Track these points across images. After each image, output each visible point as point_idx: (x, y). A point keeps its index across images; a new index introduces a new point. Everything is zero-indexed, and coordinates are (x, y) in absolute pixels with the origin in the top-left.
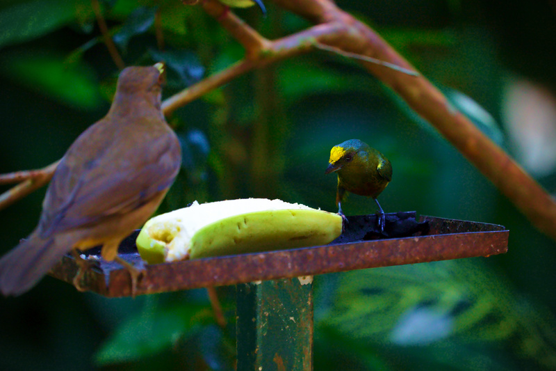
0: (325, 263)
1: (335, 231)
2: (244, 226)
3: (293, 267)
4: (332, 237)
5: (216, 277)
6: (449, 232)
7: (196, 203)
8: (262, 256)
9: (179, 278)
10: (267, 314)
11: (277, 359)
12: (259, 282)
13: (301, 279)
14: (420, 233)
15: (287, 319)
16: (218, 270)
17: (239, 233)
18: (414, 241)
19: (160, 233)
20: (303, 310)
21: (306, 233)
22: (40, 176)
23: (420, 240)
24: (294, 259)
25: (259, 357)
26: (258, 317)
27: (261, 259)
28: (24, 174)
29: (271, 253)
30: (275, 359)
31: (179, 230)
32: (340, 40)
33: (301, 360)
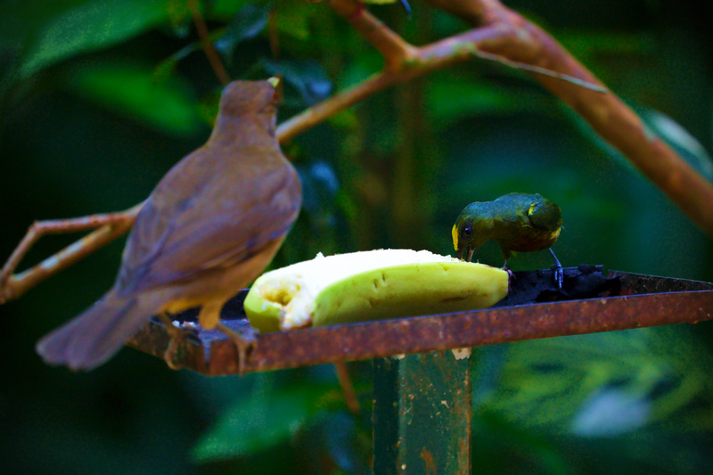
0: (486, 331)
1: (500, 291)
2: (383, 284)
3: (445, 336)
4: (495, 299)
5: (346, 350)
6: (646, 291)
7: (320, 255)
8: (405, 322)
9: (300, 351)
10: (412, 396)
11: (425, 455)
12: (401, 357)
13: (455, 352)
14: (608, 292)
15: (438, 403)
16: (348, 340)
17: (376, 293)
18: (601, 304)
19: (275, 293)
20: (459, 392)
21: (462, 292)
22: (121, 221)
23: (608, 302)
24: (446, 327)
25: (403, 451)
26: (401, 401)
27: (405, 327)
28: (101, 218)
29: (417, 318)
30: (422, 455)
31: (298, 288)
32: (508, 47)
33: (456, 456)
